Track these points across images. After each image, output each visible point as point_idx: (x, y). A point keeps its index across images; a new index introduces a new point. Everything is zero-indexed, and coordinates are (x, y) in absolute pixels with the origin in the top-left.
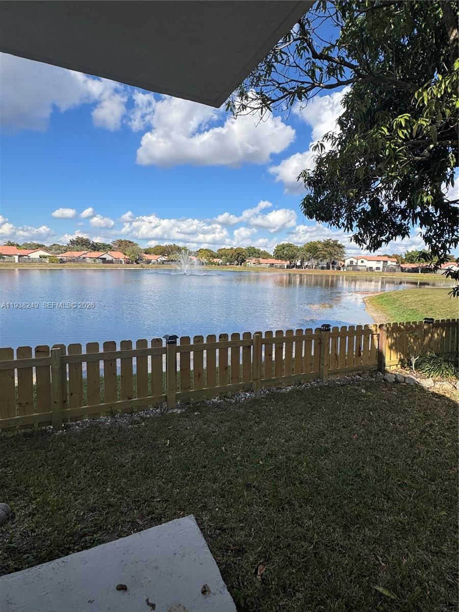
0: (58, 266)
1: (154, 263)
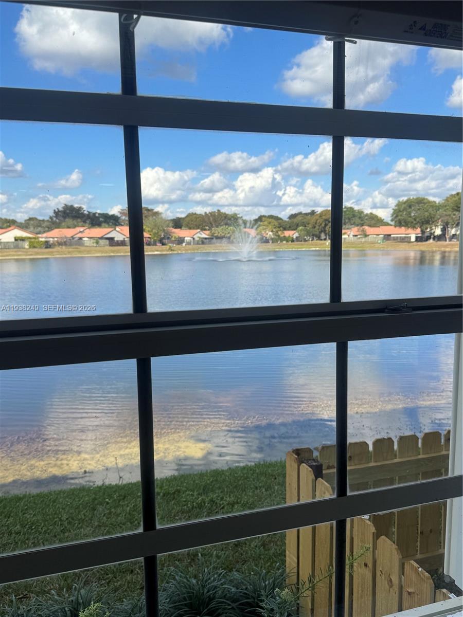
0: (43, 253)
1: (189, 243)
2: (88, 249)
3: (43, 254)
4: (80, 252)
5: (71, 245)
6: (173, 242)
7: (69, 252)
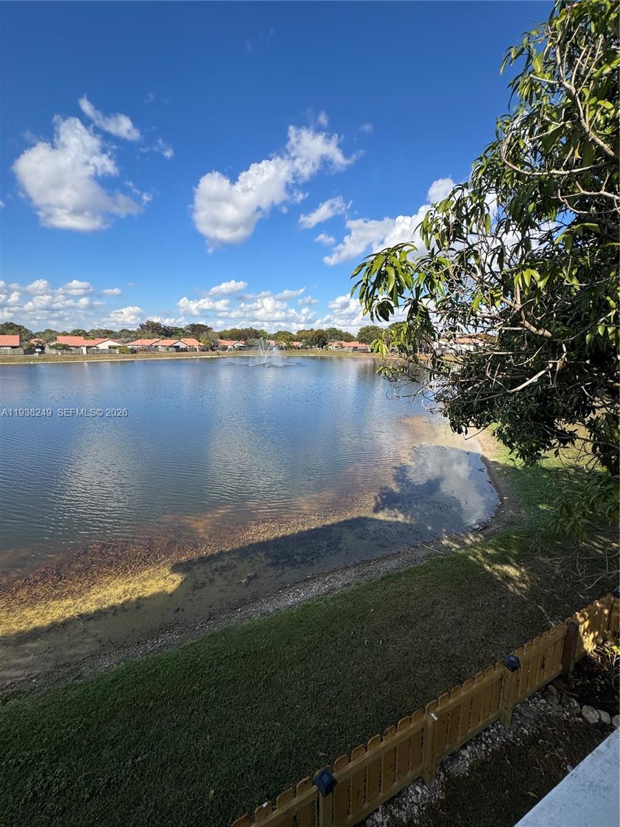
1: (231, 350)
2: (161, 354)
3: (129, 358)
4: (155, 356)
5: (149, 351)
6: (219, 349)
7: (148, 356)
